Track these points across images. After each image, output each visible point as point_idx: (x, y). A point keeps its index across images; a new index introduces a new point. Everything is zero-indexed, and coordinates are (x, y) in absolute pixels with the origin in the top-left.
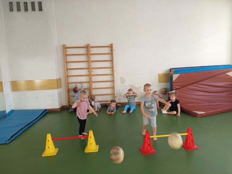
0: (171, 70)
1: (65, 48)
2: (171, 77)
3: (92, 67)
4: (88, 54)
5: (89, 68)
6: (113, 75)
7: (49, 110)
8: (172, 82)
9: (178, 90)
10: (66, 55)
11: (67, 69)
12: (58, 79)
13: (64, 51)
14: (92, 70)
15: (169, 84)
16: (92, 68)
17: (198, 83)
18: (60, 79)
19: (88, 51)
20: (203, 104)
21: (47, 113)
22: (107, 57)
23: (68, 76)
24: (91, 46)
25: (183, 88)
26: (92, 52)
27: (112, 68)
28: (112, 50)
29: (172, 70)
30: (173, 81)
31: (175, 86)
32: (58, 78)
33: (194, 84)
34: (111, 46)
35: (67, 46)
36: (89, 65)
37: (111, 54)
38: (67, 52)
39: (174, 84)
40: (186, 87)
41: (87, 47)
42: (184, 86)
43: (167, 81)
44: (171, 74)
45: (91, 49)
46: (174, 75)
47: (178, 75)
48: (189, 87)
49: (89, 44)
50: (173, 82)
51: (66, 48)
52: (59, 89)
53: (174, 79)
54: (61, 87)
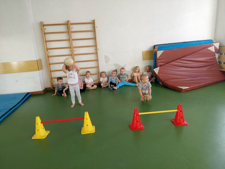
0: (154, 46)
3: (74, 45)
4: (69, 32)
6: (96, 53)
7: (31, 93)
9: (162, 66)
10: (45, 34)
11: (47, 49)
12: (38, 60)
13: (42, 29)
14: (75, 49)
15: (153, 61)
16: (74, 47)
17: (181, 59)
18: (40, 60)
19: (68, 28)
20: (186, 79)
21: (30, 96)
22: (90, 35)
23: (49, 57)
24: (71, 22)
25: (167, 65)
26: (72, 30)
27: (96, 46)
28: (94, 27)
29: (156, 47)
30: (158, 57)
31: (159, 63)
32: (38, 58)
33: (177, 60)
34: (93, 23)
35: (45, 23)
36: (71, 44)
37: (94, 31)
38: (45, 30)
39: (158, 61)
40: (170, 63)
41: (67, 24)
42: (168, 62)
43: (151, 59)
44: (155, 51)
45: (72, 26)
46: (158, 52)
47: (162, 52)
48: (173, 63)
49: (69, 21)
51: (44, 25)
52: (40, 71)
54: (42, 69)
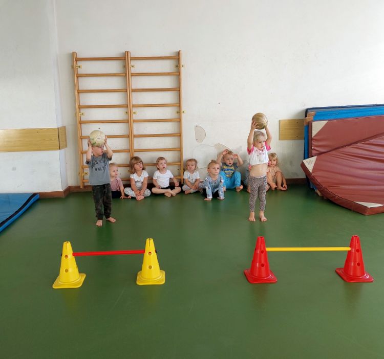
0: (307, 111)
1: (75, 59)
2: (309, 127)
3: (134, 102)
4: (125, 74)
5: (127, 106)
6: (179, 121)
7: (41, 194)
8: (310, 139)
9: (323, 155)
10: (79, 76)
11: (80, 107)
12: (61, 128)
13: (73, 67)
14: (134, 110)
16: (134, 106)
17: (368, 142)
18: (64, 128)
19: (125, 66)
21: (38, 200)
22: (167, 82)
23: (81, 123)
24: (133, 55)
25: (334, 152)
26: (133, 70)
27: (178, 105)
28: (178, 66)
29: (311, 113)
30: (313, 135)
31: (316, 148)
32: (60, 125)
33: (358, 144)
34: (177, 57)
35: (79, 56)
36: (128, 99)
37: (177, 73)
38: (79, 69)
39: (314, 143)
40: (341, 150)
41: (124, 59)
42: (336, 147)
43: (297, 137)
45: (133, 63)
47: (323, 123)
49: (128, 52)
50: (312, 139)
51: (78, 60)
52: (62, 151)
53: (315, 132)
54: (66, 146)
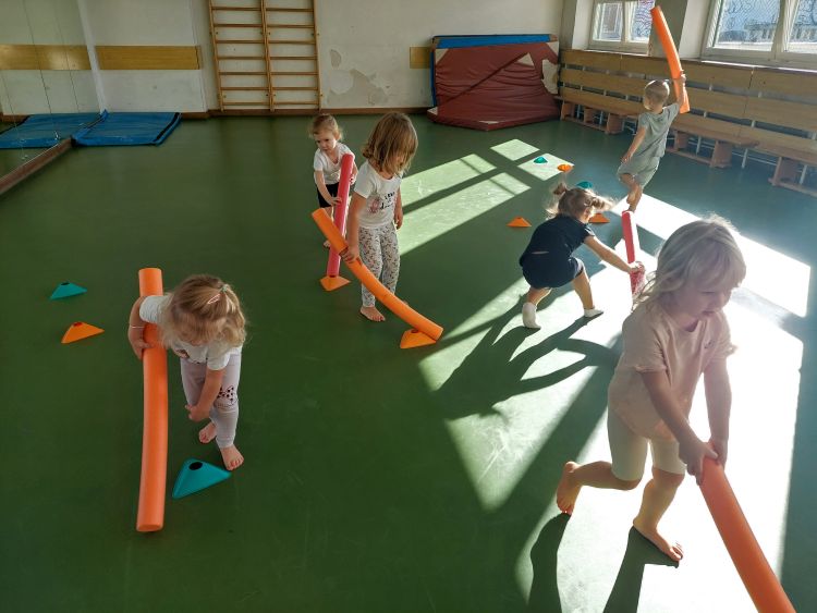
2: (433, 55)
8: (434, 66)
15: (429, 71)
30: (436, 63)
39: (437, 70)
43: (426, 67)
44: (432, 49)
46: (437, 51)
47: (444, 51)
50: (436, 66)
53: (437, 60)
